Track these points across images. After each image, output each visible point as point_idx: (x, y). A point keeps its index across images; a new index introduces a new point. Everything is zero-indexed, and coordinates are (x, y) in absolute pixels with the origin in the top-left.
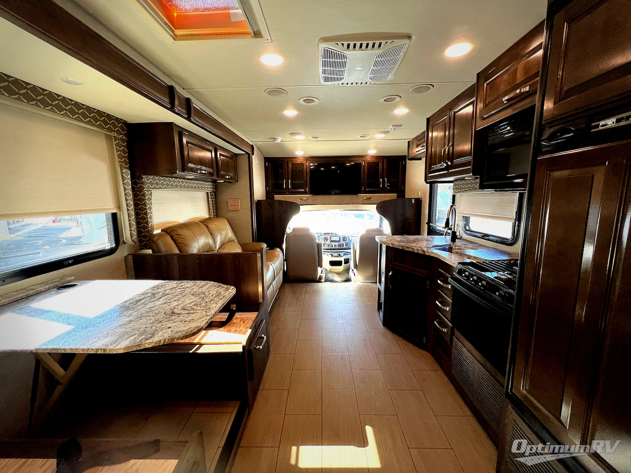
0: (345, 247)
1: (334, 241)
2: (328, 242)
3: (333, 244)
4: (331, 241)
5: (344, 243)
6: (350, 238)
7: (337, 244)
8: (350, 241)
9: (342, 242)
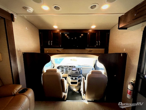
0: (78, 73)
1: (73, 71)
2: (71, 71)
3: (73, 72)
4: (72, 71)
5: (78, 71)
6: (81, 69)
7: (75, 72)
8: (81, 70)
9: (77, 71)
